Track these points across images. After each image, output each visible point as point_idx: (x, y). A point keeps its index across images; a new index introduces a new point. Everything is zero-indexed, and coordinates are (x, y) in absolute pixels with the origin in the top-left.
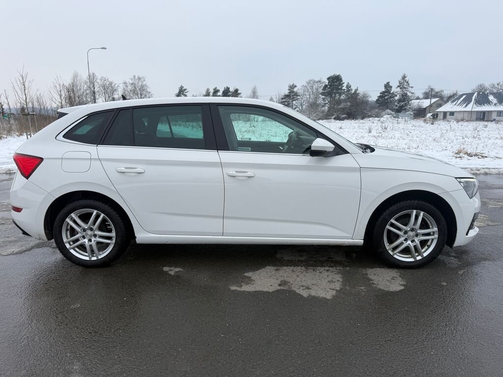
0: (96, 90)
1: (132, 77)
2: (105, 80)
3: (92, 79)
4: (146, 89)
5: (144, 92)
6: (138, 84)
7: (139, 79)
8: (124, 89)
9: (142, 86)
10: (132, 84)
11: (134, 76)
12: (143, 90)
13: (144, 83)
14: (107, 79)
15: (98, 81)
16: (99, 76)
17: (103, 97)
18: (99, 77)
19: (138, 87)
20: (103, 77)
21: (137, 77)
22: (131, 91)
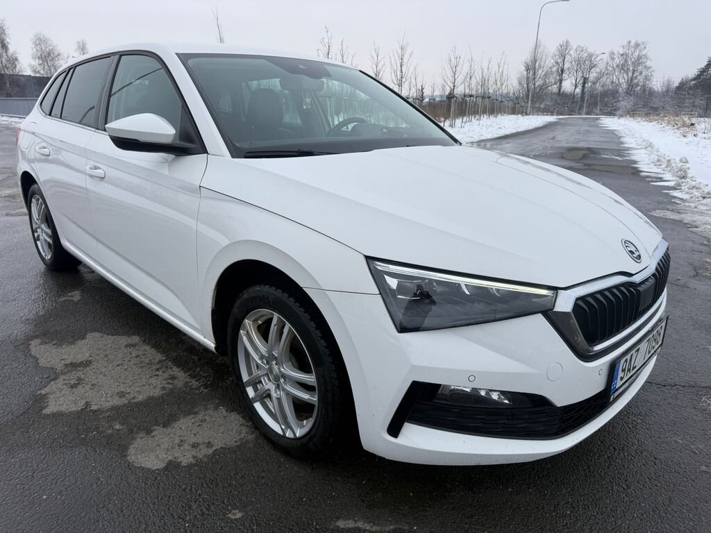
0: (567, 65)
1: (625, 43)
2: (582, 51)
3: (563, 52)
4: (645, 63)
5: (640, 68)
6: (632, 54)
7: (637, 45)
8: (608, 63)
9: (639, 58)
10: (622, 55)
11: (629, 42)
12: (639, 64)
13: (644, 53)
14: (585, 48)
15: (572, 52)
16: (574, 45)
17: (573, 78)
18: (575, 47)
19: (631, 59)
20: (579, 46)
21: (633, 43)
22: (618, 66)
